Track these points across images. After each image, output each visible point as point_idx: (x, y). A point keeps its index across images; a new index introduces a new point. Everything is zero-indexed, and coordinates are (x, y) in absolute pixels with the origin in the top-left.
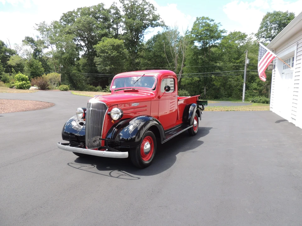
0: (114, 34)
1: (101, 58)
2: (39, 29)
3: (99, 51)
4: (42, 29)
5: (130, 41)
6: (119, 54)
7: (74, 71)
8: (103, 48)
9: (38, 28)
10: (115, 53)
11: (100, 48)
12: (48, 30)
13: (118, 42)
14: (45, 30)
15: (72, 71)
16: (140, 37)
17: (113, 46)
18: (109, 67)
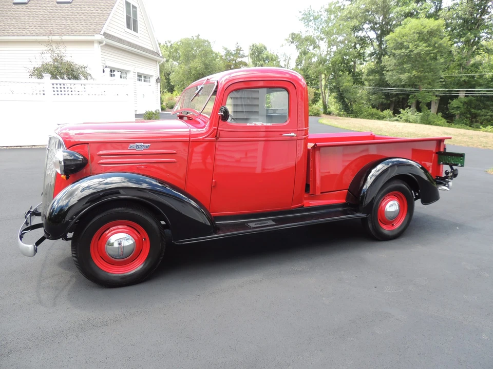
0: (432, 10)
1: (395, 59)
2: (303, 18)
3: (392, 45)
4: (307, 18)
5: (464, 19)
6: (431, 48)
7: (345, 84)
8: (400, 39)
9: (301, 17)
10: (423, 47)
11: (395, 40)
12: (315, 19)
13: (432, 24)
14: (312, 18)
15: (343, 83)
16: (489, 10)
17: (420, 33)
18: (407, 75)
